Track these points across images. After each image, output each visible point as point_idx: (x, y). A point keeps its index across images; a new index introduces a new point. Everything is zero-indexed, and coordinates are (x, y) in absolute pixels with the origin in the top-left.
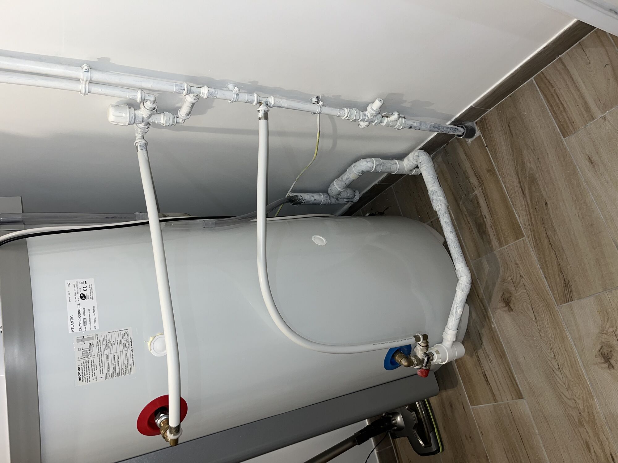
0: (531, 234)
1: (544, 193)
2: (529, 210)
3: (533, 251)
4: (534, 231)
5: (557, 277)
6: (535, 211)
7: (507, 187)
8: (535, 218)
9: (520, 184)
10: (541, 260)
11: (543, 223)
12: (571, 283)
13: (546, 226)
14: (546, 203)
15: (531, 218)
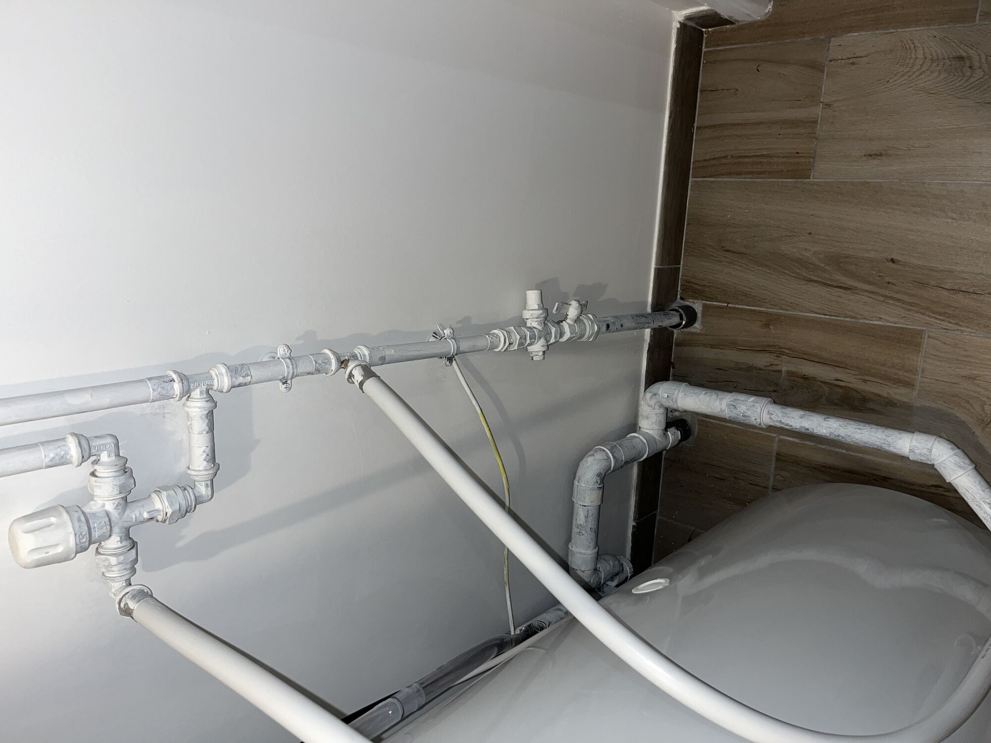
0: (929, 316)
1: (872, 255)
2: (882, 296)
3: (964, 331)
4: (928, 309)
6: (893, 286)
7: (816, 310)
8: (904, 293)
9: (829, 285)
11: (923, 285)
13: (933, 283)
14: (892, 261)
15: (899, 300)
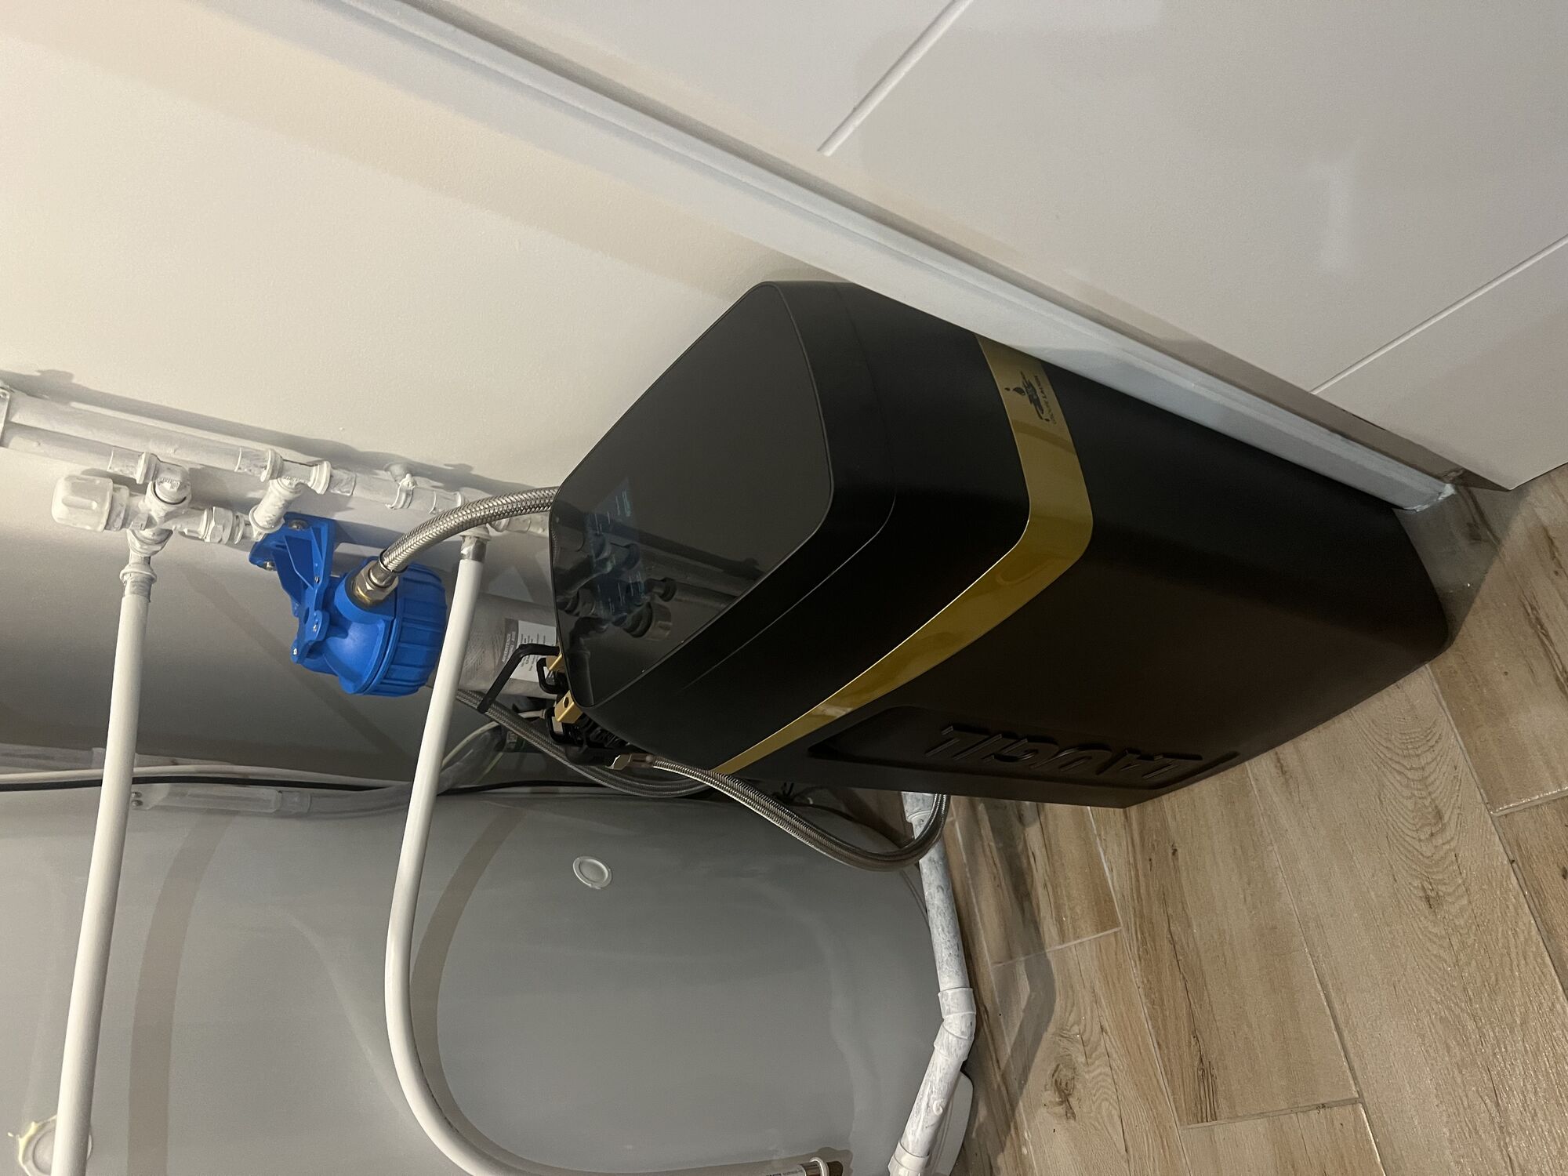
0: (1135, 923)
1: (1171, 823)
2: (1135, 860)
3: (1137, 970)
4: (1142, 917)
5: (1185, 1048)
6: (1149, 866)
8: (1147, 886)
10: (1153, 996)
11: (1164, 902)
12: (1215, 1072)
13: (1170, 911)
14: (1175, 852)
15: (1138, 881)
